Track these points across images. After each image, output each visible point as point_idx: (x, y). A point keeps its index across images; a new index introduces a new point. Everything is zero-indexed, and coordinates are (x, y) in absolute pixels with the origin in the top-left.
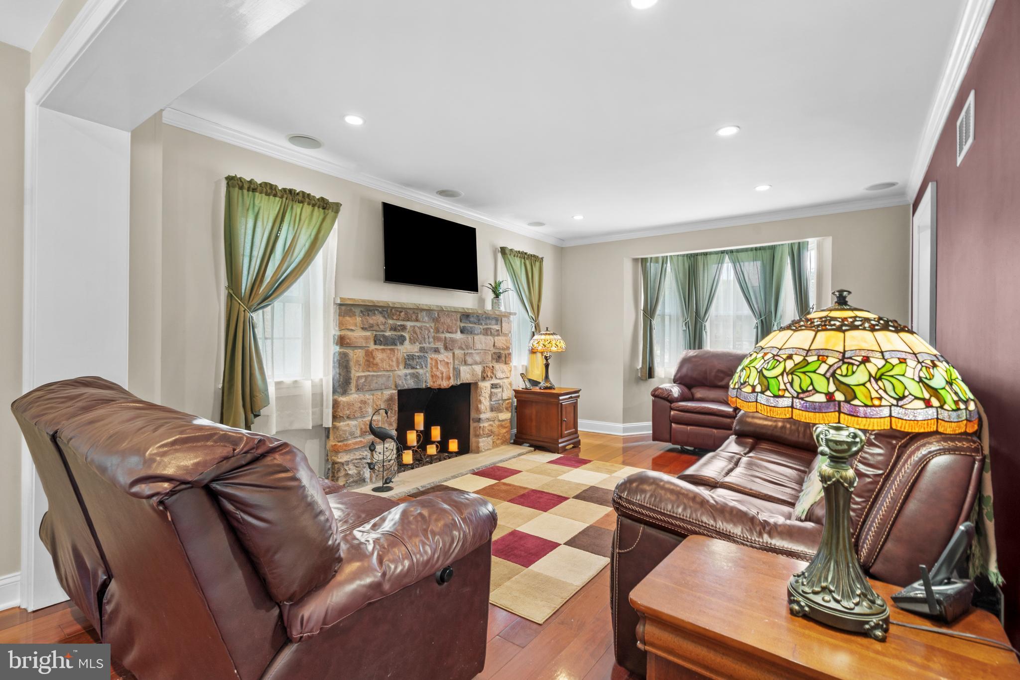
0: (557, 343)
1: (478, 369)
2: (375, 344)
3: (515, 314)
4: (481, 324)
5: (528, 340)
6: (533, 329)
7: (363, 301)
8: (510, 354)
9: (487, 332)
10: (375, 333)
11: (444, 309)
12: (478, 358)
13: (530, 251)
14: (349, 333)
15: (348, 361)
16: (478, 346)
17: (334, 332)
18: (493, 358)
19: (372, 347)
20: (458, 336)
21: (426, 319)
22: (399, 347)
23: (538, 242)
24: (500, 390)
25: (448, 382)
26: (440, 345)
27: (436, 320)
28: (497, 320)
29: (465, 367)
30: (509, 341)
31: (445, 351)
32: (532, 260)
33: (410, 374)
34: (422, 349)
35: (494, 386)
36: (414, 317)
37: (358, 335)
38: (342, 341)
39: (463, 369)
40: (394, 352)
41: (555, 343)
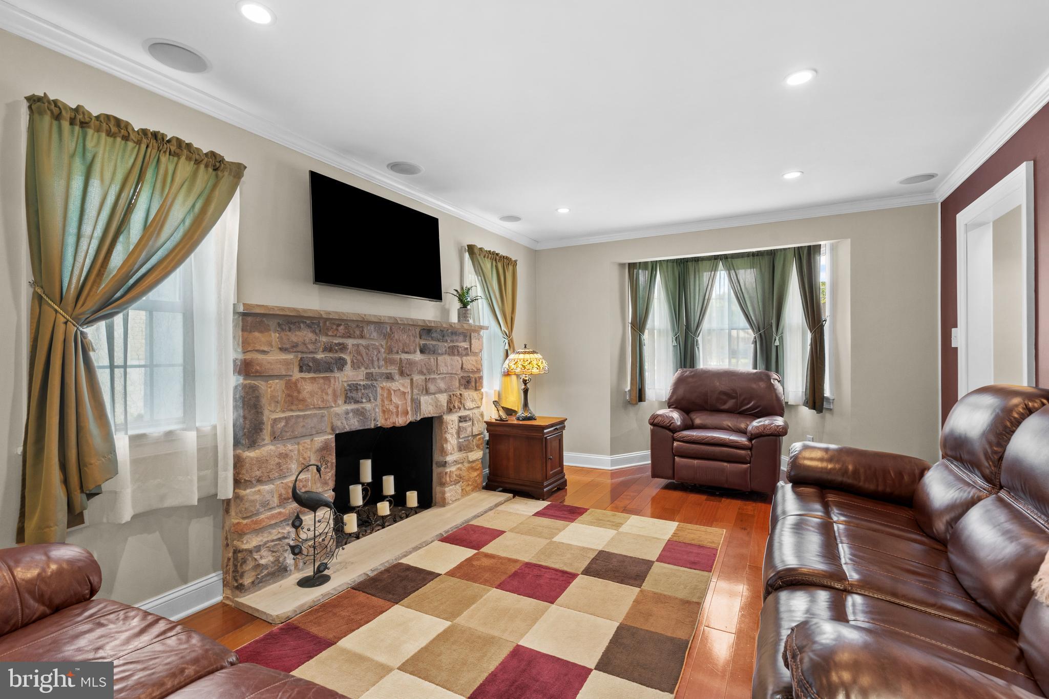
0: (536, 363)
1: (443, 398)
2: (301, 371)
3: (487, 328)
4: (446, 341)
5: (501, 362)
6: (507, 347)
7: (282, 309)
8: (481, 378)
9: (453, 351)
10: (300, 356)
11: (399, 322)
12: (442, 385)
13: (502, 252)
14: (260, 357)
15: (258, 398)
16: (443, 369)
17: (233, 354)
18: (460, 384)
19: (297, 375)
20: (418, 357)
21: (375, 335)
22: (337, 374)
24: (470, 423)
25: (404, 418)
26: (393, 370)
27: (388, 336)
28: (465, 336)
29: (426, 397)
30: (479, 362)
31: (400, 377)
32: (503, 263)
33: (352, 410)
34: (369, 376)
35: (462, 419)
36: (358, 333)
37: (274, 359)
38: (246, 368)
39: (425, 400)
40: (330, 381)
41: (534, 362)
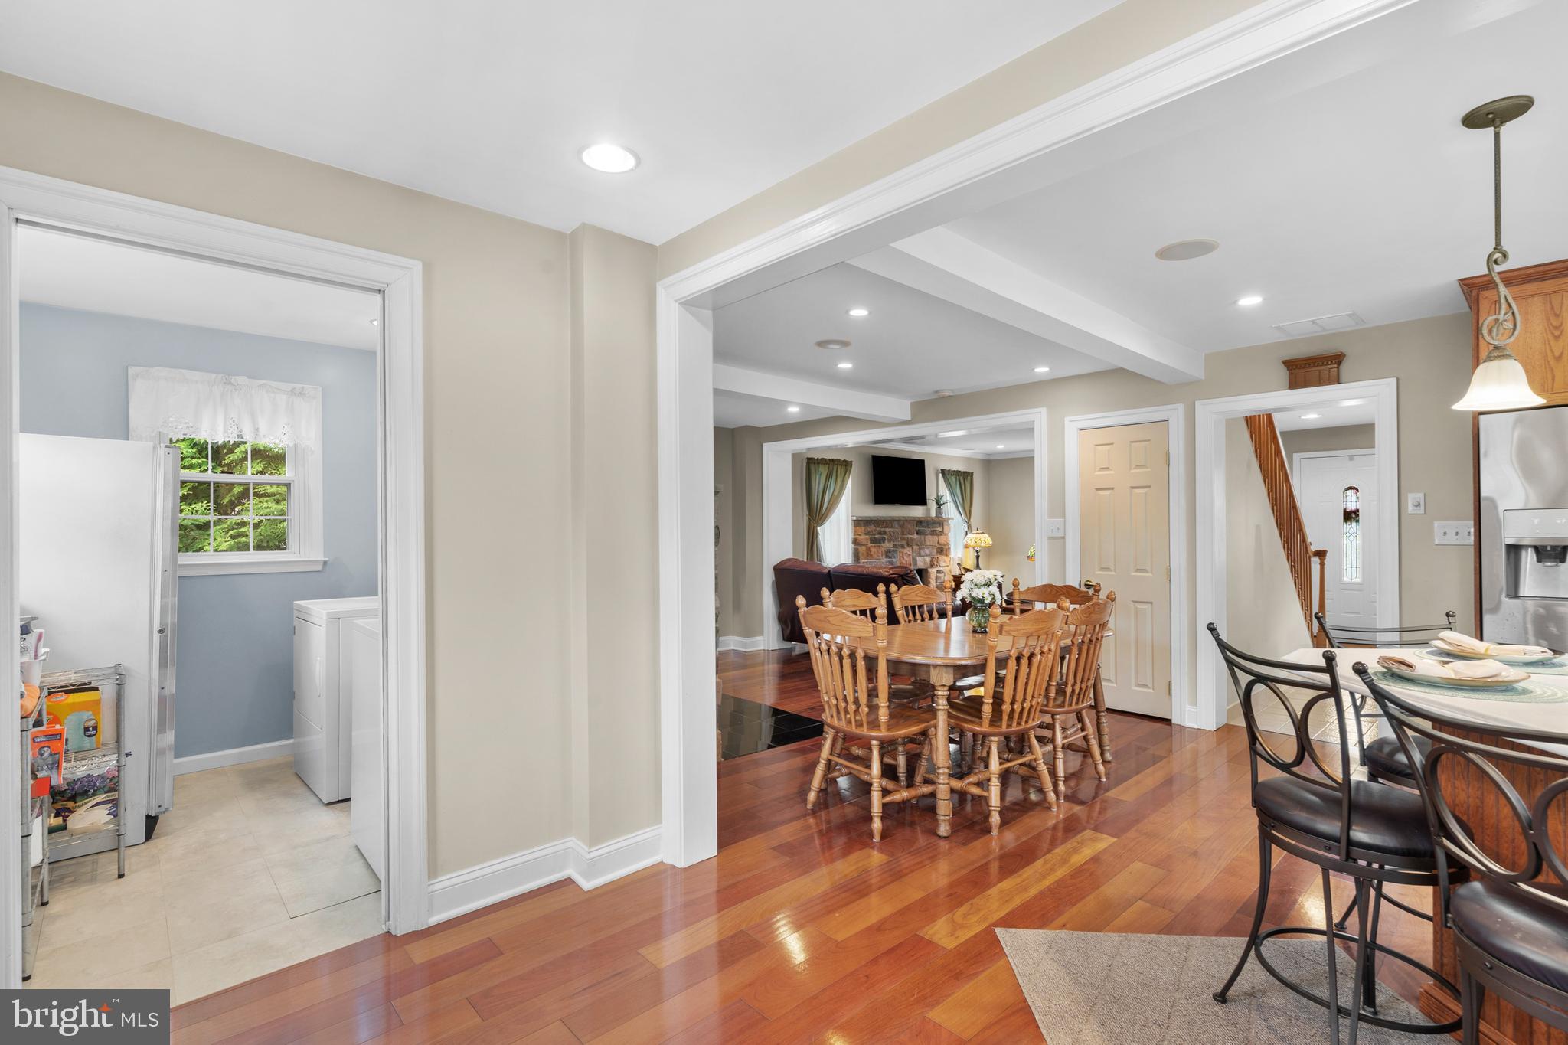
0: (985, 540)
1: (928, 559)
2: (871, 543)
3: (953, 519)
4: (929, 527)
5: (963, 538)
6: (966, 529)
7: (866, 517)
8: (949, 548)
9: (933, 533)
10: (870, 536)
11: (907, 519)
12: (927, 552)
13: (962, 469)
14: (859, 537)
15: (858, 553)
16: (928, 543)
17: (851, 536)
18: (937, 552)
19: (870, 545)
20: (915, 536)
21: (897, 526)
22: (883, 544)
23: (968, 460)
24: (943, 575)
26: (904, 543)
27: (902, 526)
28: (940, 524)
30: (948, 539)
31: (908, 547)
32: (964, 476)
34: (895, 546)
35: (938, 572)
36: (890, 525)
37: (863, 538)
38: (855, 542)
39: (919, 559)
40: (880, 547)
41: (982, 540)
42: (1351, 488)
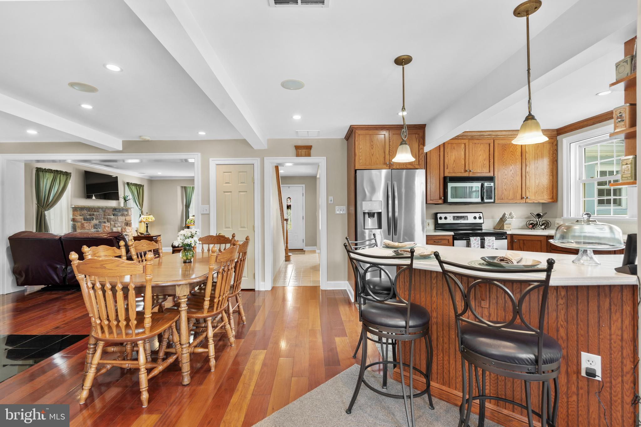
0: (151, 218)
1: (120, 228)
2: (84, 221)
3: (133, 208)
4: (120, 212)
5: (138, 218)
6: (140, 213)
7: (81, 206)
8: (131, 223)
9: (123, 215)
10: (84, 217)
11: (107, 207)
12: (119, 225)
13: (138, 183)
14: (76, 217)
15: (76, 227)
16: (120, 220)
17: (71, 217)
18: (125, 225)
19: (83, 222)
20: (112, 217)
21: (101, 211)
22: (92, 221)
23: (141, 179)
24: (128, 236)
26: (106, 220)
27: (104, 211)
28: (126, 210)
30: (130, 218)
31: (107, 222)
32: (139, 187)
33: (96, 231)
34: (100, 222)
36: (97, 211)
37: (79, 218)
38: (73, 220)
39: (115, 229)
40: (90, 223)
41: (150, 218)
42: (289, 198)
